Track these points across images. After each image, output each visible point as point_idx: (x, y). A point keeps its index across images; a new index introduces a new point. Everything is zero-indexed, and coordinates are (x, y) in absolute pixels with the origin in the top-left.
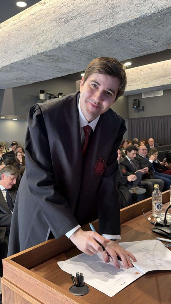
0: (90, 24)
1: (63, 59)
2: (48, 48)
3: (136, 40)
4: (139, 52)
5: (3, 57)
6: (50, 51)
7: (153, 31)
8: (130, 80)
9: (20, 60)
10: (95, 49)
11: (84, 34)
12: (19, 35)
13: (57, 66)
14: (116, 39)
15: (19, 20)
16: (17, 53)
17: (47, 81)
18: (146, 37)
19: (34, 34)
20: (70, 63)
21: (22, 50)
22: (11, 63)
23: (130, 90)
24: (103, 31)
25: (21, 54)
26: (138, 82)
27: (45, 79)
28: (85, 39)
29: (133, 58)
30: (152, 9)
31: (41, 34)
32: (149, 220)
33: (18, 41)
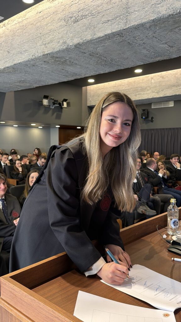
0: (101, 25)
1: (70, 61)
2: (54, 49)
3: (150, 43)
4: (152, 57)
5: (6, 57)
6: (56, 52)
7: (169, 35)
8: (140, 88)
9: (24, 61)
10: (106, 52)
11: (94, 35)
12: (24, 34)
13: (63, 69)
14: (129, 42)
15: (26, 18)
16: (20, 53)
17: (51, 85)
18: (162, 41)
19: (41, 34)
20: (78, 66)
21: (26, 50)
22: (15, 64)
23: (140, 99)
24: (116, 32)
25: (26, 55)
26: (148, 90)
27: (50, 83)
28: (95, 41)
29: (145, 63)
30: (170, 11)
31: (48, 34)
32: (164, 238)
33: (23, 41)
